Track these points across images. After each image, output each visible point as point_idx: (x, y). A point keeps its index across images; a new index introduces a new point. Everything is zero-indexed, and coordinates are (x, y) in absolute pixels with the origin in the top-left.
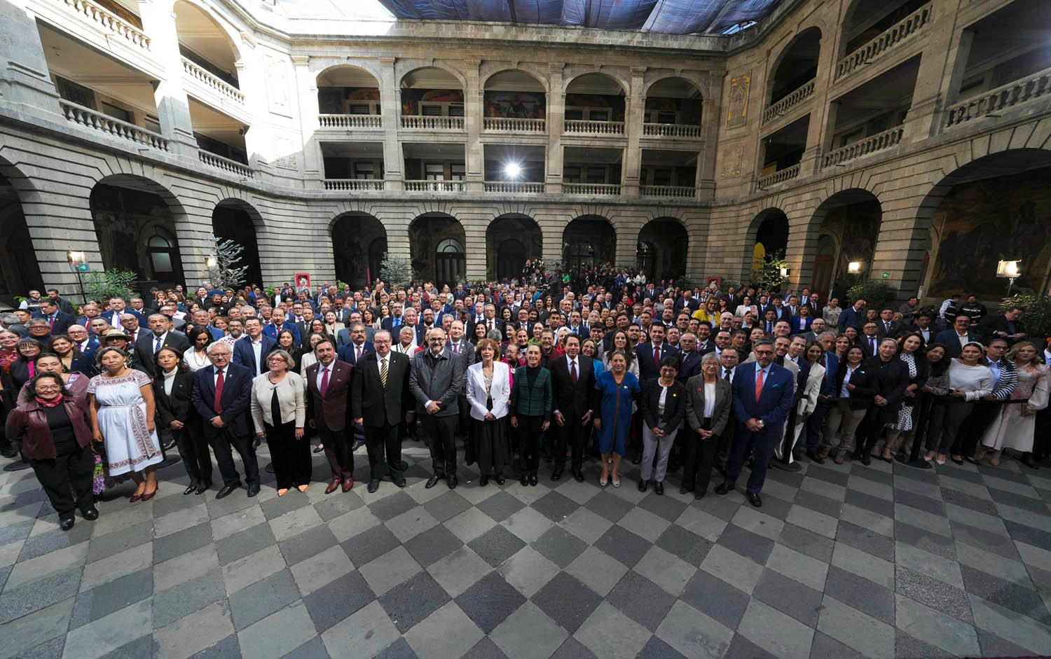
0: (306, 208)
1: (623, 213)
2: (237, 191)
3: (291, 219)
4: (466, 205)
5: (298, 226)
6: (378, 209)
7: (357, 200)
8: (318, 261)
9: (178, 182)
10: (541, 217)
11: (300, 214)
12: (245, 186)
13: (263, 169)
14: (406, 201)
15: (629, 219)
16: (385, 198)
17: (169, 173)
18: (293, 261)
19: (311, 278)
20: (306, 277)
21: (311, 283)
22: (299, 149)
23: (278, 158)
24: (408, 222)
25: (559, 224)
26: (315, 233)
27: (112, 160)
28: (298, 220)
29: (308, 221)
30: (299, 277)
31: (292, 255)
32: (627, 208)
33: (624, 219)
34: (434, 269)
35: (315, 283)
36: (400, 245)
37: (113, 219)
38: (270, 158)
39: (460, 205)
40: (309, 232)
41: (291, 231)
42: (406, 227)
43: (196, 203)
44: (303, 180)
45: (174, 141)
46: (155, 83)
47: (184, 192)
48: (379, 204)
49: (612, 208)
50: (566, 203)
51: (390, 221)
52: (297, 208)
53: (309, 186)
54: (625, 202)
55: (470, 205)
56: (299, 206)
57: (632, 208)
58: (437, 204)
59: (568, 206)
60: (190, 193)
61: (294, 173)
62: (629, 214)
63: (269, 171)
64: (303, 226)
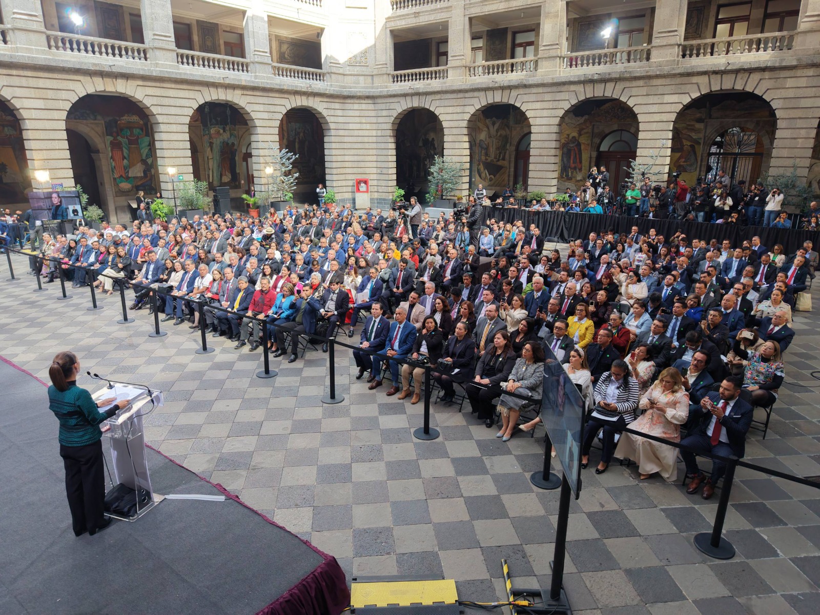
0: (371, 107)
1: (790, 83)
2: (304, 98)
3: (357, 120)
4: (534, 90)
5: (364, 126)
6: (438, 103)
7: (418, 94)
8: (379, 165)
9: (252, 99)
10: (639, 100)
11: (366, 113)
12: (312, 92)
13: (334, 70)
14: (466, 91)
15: (800, 93)
16: (444, 89)
17: (245, 92)
18: (355, 165)
19: (370, 183)
20: (366, 182)
21: (371, 189)
22: (371, 42)
23: (351, 56)
24: (467, 117)
25: (668, 108)
26: (379, 133)
27: (205, 90)
28: (364, 120)
29: (374, 120)
30: (359, 183)
31: (356, 158)
32: (799, 72)
33: (791, 93)
34: (512, 173)
35: (376, 189)
36: (457, 145)
37: (222, 131)
38: (342, 58)
39: (527, 91)
40: (374, 133)
41: (356, 133)
42: (465, 124)
43: (265, 116)
44: (372, 76)
45: (253, 63)
46: (244, 12)
47: (256, 107)
48: (438, 96)
49: (767, 75)
50: (682, 75)
51: (449, 117)
52: (364, 107)
53: (378, 82)
54: (794, 63)
55: (540, 90)
56: (365, 105)
57: (811, 72)
58: (500, 92)
59: (685, 80)
60: (261, 108)
61: (364, 69)
62: (803, 82)
63: (341, 71)
64: (368, 127)
